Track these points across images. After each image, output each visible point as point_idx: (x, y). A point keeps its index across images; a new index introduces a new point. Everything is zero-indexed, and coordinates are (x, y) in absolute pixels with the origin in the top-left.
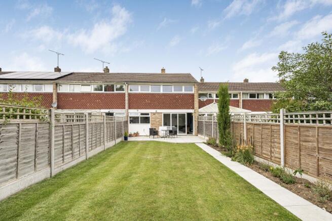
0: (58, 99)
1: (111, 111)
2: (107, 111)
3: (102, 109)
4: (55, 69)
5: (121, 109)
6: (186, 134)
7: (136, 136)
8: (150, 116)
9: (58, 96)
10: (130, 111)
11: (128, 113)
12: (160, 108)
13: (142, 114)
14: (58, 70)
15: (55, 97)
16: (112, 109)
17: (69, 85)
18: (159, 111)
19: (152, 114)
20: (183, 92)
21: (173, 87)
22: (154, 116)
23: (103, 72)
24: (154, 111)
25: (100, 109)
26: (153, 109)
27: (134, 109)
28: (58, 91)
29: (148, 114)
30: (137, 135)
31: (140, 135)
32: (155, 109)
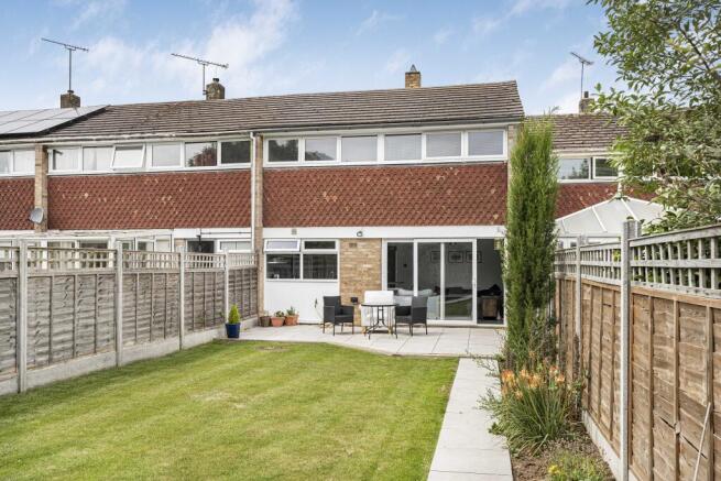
0: (49, 197)
1: (208, 233)
2: (192, 233)
3: (177, 226)
4: (63, 97)
5: (238, 226)
6: (474, 322)
7: (284, 324)
8: (336, 250)
9: (49, 188)
10: (269, 233)
11: (259, 241)
12: (375, 224)
13: (309, 245)
14: (70, 100)
15: (40, 190)
16: (206, 226)
17: (80, 150)
18: (371, 232)
19: (346, 244)
20: (465, 156)
21: (424, 138)
22: (350, 253)
23: (204, 98)
24: (350, 232)
25: (171, 227)
26: (347, 224)
27: (283, 225)
28: (51, 172)
29: (331, 245)
30: (287, 320)
31: (300, 320)
32: (354, 224)
